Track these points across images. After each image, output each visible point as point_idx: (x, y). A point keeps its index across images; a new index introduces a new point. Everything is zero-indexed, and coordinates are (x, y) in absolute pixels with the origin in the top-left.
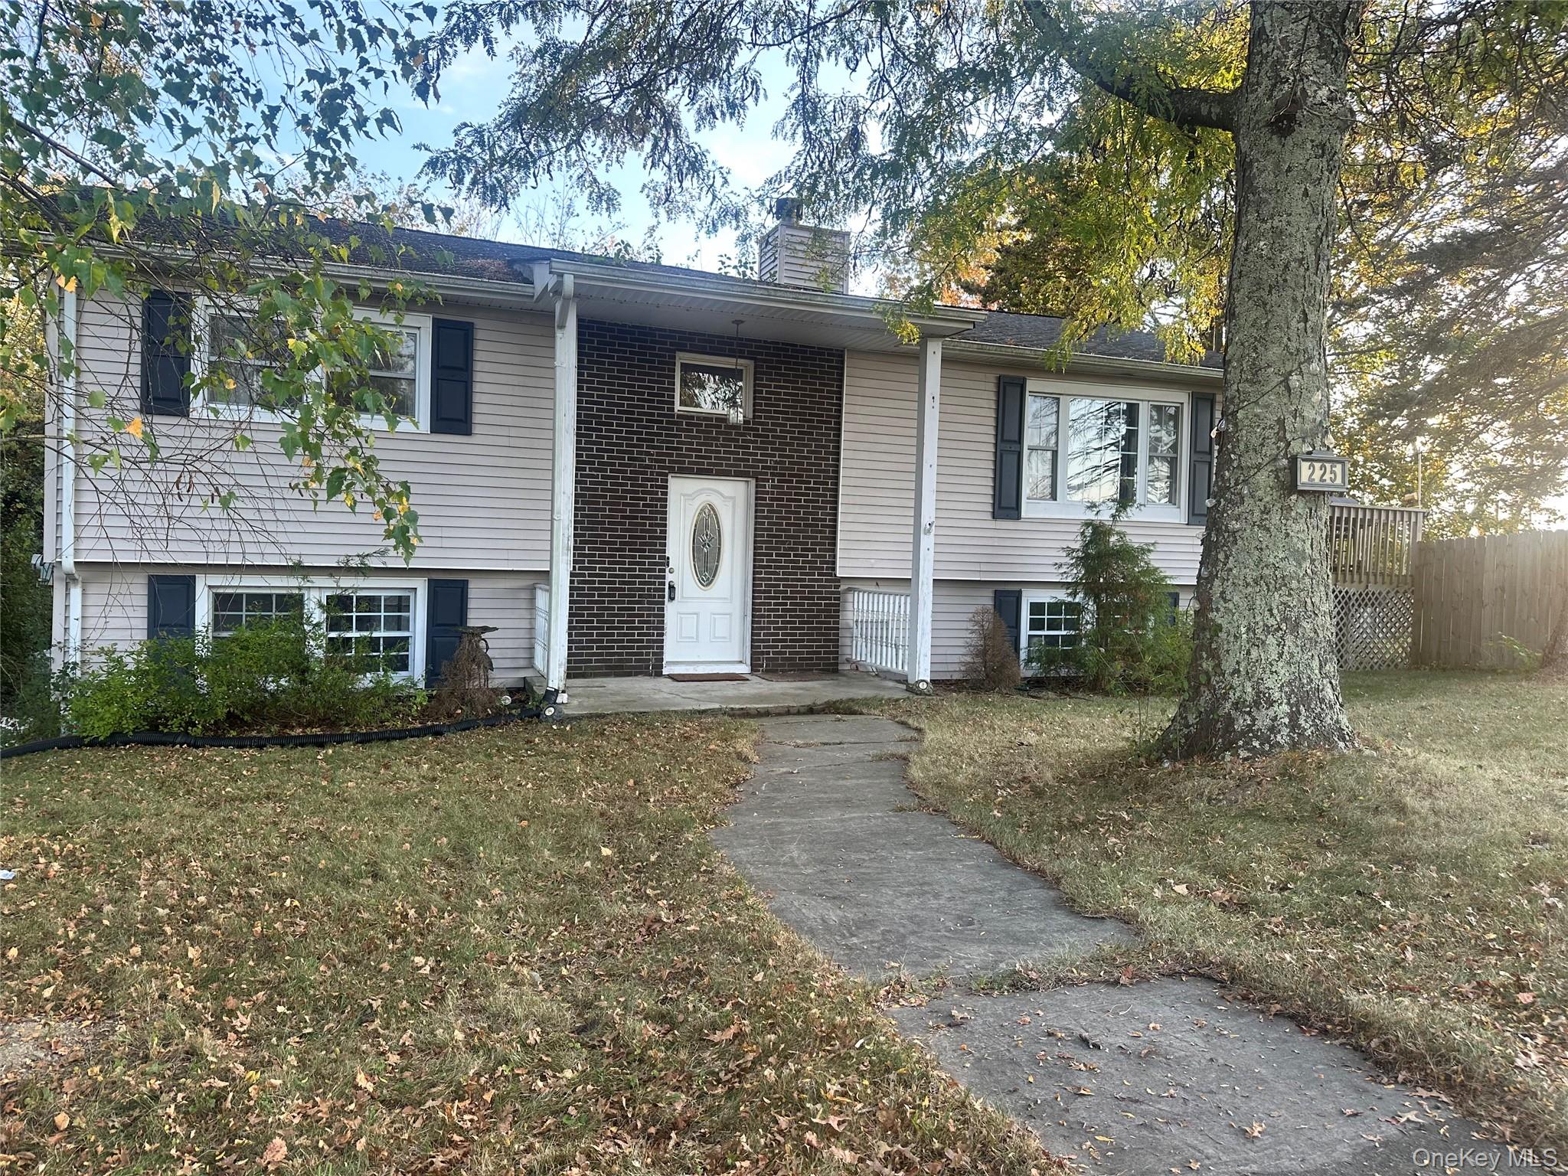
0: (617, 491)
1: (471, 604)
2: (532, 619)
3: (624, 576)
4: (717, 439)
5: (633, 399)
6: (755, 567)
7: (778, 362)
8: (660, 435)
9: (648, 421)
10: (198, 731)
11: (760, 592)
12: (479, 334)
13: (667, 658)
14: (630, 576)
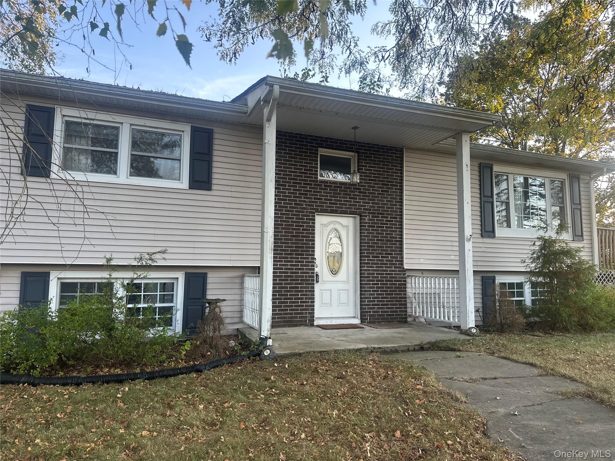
0: (288, 222)
1: (209, 286)
2: (242, 294)
3: (292, 269)
4: (340, 194)
5: (296, 172)
6: (361, 263)
7: (370, 154)
8: (311, 191)
9: (304, 184)
10: (36, 373)
11: (364, 277)
12: (216, 136)
13: (316, 315)
14: (296, 269)
